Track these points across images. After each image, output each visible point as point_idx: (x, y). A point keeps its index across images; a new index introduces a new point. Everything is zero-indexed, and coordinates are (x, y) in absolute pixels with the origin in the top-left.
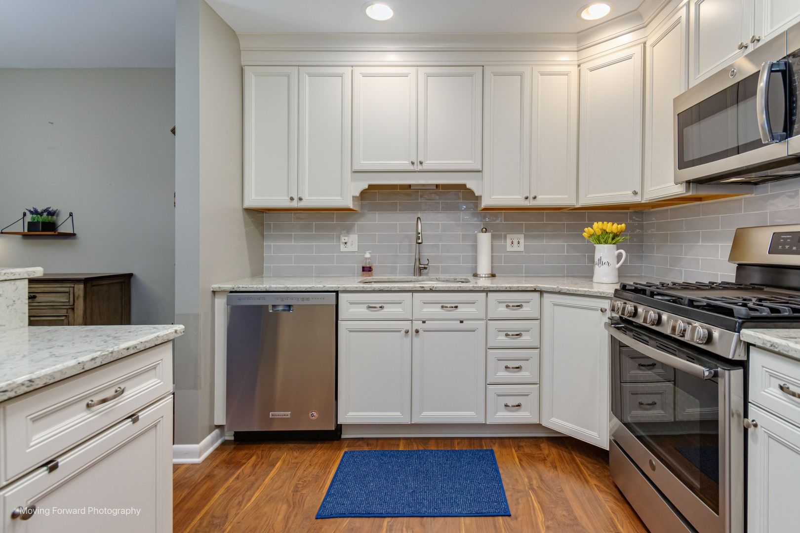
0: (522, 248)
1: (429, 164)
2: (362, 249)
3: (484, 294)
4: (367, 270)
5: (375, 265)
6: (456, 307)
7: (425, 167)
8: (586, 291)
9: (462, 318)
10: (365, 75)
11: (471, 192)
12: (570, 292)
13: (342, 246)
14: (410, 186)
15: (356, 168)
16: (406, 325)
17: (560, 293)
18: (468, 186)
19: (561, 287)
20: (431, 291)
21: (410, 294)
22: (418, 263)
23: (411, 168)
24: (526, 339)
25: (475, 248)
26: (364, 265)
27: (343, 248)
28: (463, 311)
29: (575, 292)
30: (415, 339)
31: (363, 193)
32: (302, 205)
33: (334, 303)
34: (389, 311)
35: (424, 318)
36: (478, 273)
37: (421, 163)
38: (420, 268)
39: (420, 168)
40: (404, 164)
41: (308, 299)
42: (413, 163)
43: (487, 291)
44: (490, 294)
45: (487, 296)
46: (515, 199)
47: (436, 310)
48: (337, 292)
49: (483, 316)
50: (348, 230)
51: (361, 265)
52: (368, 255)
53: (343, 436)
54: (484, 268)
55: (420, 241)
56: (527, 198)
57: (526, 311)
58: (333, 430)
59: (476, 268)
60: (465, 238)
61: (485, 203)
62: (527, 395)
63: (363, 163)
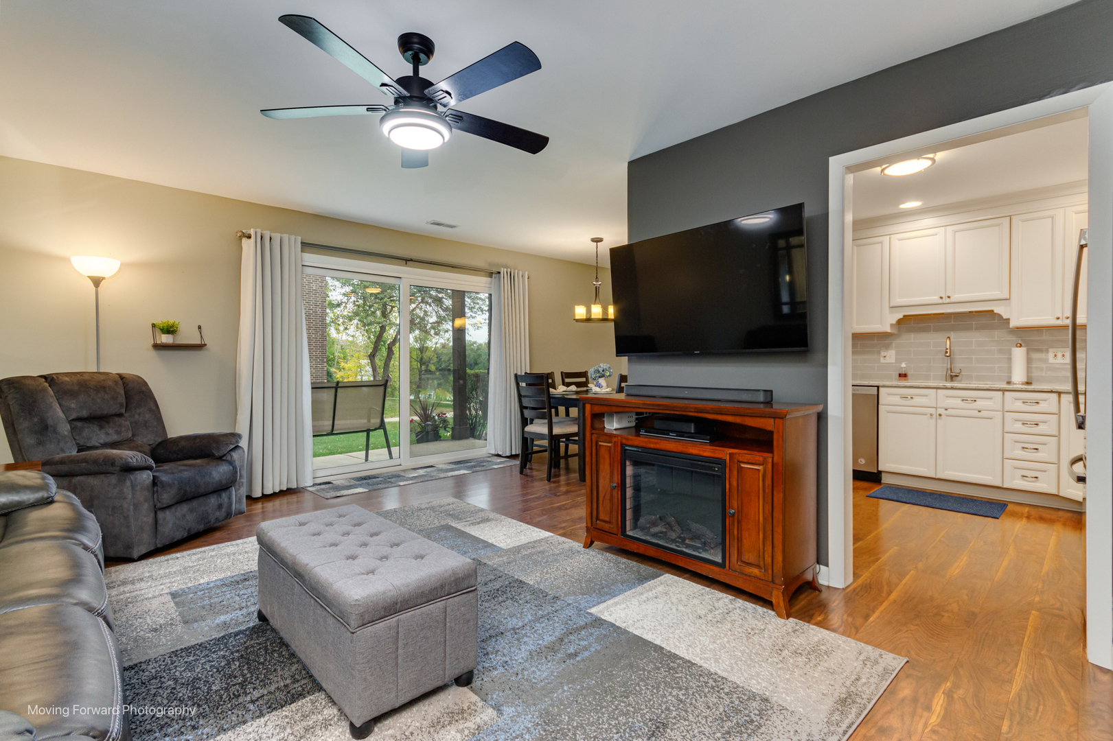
0: (1067, 360)
1: (955, 297)
2: (899, 361)
3: (1001, 393)
4: (903, 376)
5: (909, 373)
6: (975, 401)
7: (952, 300)
9: (980, 409)
10: (901, 239)
11: (1000, 316)
13: (882, 358)
14: (943, 314)
15: (892, 305)
16: (933, 411)
18: (995, 312)
20: (952, 388)
21: (935, 390)
22: (949, 372)
23: (941, 301)
24: (1042, 428)
25: (1010, 359)
26: (901, 373)
27: (882, 360)
28: (980, 404)
30: (939, 421)
31: (900, 322)
33: (876, 393)
34: (917, 400)
35: (946, 406)
36: (1012, 380)
37: (949, 297)
38: (951, 376)
39: (948, 300)
40: (934, 299)
41: (857, 390)
42: (941, 298)
43: (1004, 391)
44: (1006, 393)
45: (1003, 394)
47: (958, 402)
48: (878, 387)
49: (1000, 407)
50: (887, 347)
51: (898, 373)
52: (903, 365)
53: (882, 482)
54: (1019, 376)
55: (948, 355)
56: (1057, 318)
57: (1043, 407)
58: (875, 473)
59: (1010, 377)
60: (1000, 351)
61: (1013, 324)
62: (1045, 471)
63: (898, 301)
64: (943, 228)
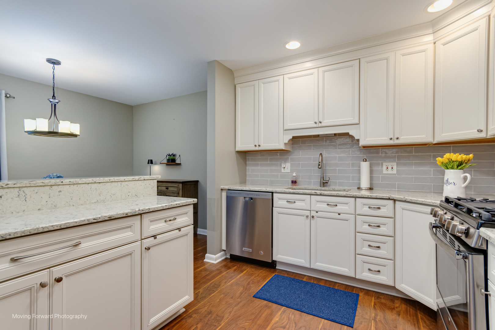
0: (395, 172)
1: (325, 123)
2: (292, 171)
3: (354, 199)
4: (293, 182)
5: (299, 180)
6: (336, 205)
7: (323, 124)
8: (423, 201)
9: (339, 212)
10: (290, 78)
11: (352, 137)
12: (412, 201)
13: (282, 169)
14: (319, 135)
15: (285, 128)
16: (307, 213)
17: (405, 201)
18: (350, 134)
19: (406, 198)
20: (321, 195)
21: (309, 196)
22: (322, 180)
23: (315, 125)
24: (383, 230)
25: (359, 171)
26: (293, 180)
27: (283, 171)
28: (340, 208)
29: (415, 202)
30: (312, 221)
31: (290, 141)
32: (260, 148)
33: (271, 198)
34: (298, 204)
35: (317, 210)
36: (361, 187)
37: (320, 122)
38: (323, 182)
39: (320, 125)
40: (311, 124)
41: (259, 195)
42: (316, 123)
43: (355, 197)
44: (357, 199)
45: (355, 200)
46: (384, 140)
47: (325, 205)
48: (272, 193)
49: (353, 212)
50: (286, 161)
51: (291, 180)
52: (294, 174)
53: (277, 268)
54: (365, 183)
55: (320, 167)
56: (391, 139)
57: (383, 211)
58: (270, 262)
59: (360, 184)
60: (353, 165)
61: (362, 143)
62: (385, 266)
63: (289, 126)
64: (317, 69)
